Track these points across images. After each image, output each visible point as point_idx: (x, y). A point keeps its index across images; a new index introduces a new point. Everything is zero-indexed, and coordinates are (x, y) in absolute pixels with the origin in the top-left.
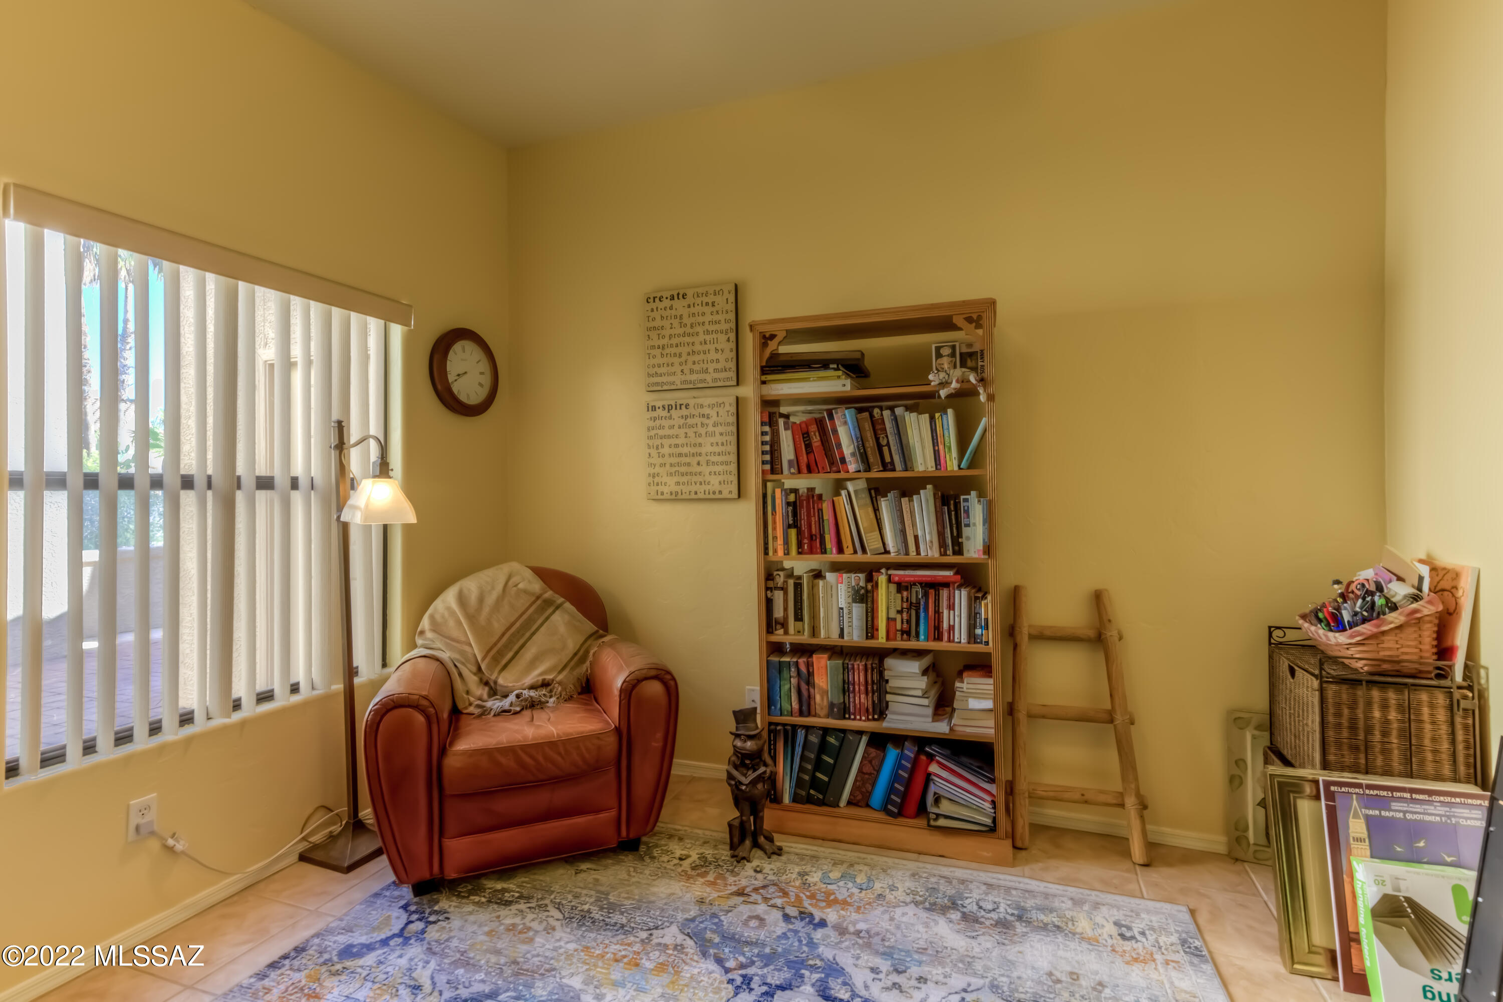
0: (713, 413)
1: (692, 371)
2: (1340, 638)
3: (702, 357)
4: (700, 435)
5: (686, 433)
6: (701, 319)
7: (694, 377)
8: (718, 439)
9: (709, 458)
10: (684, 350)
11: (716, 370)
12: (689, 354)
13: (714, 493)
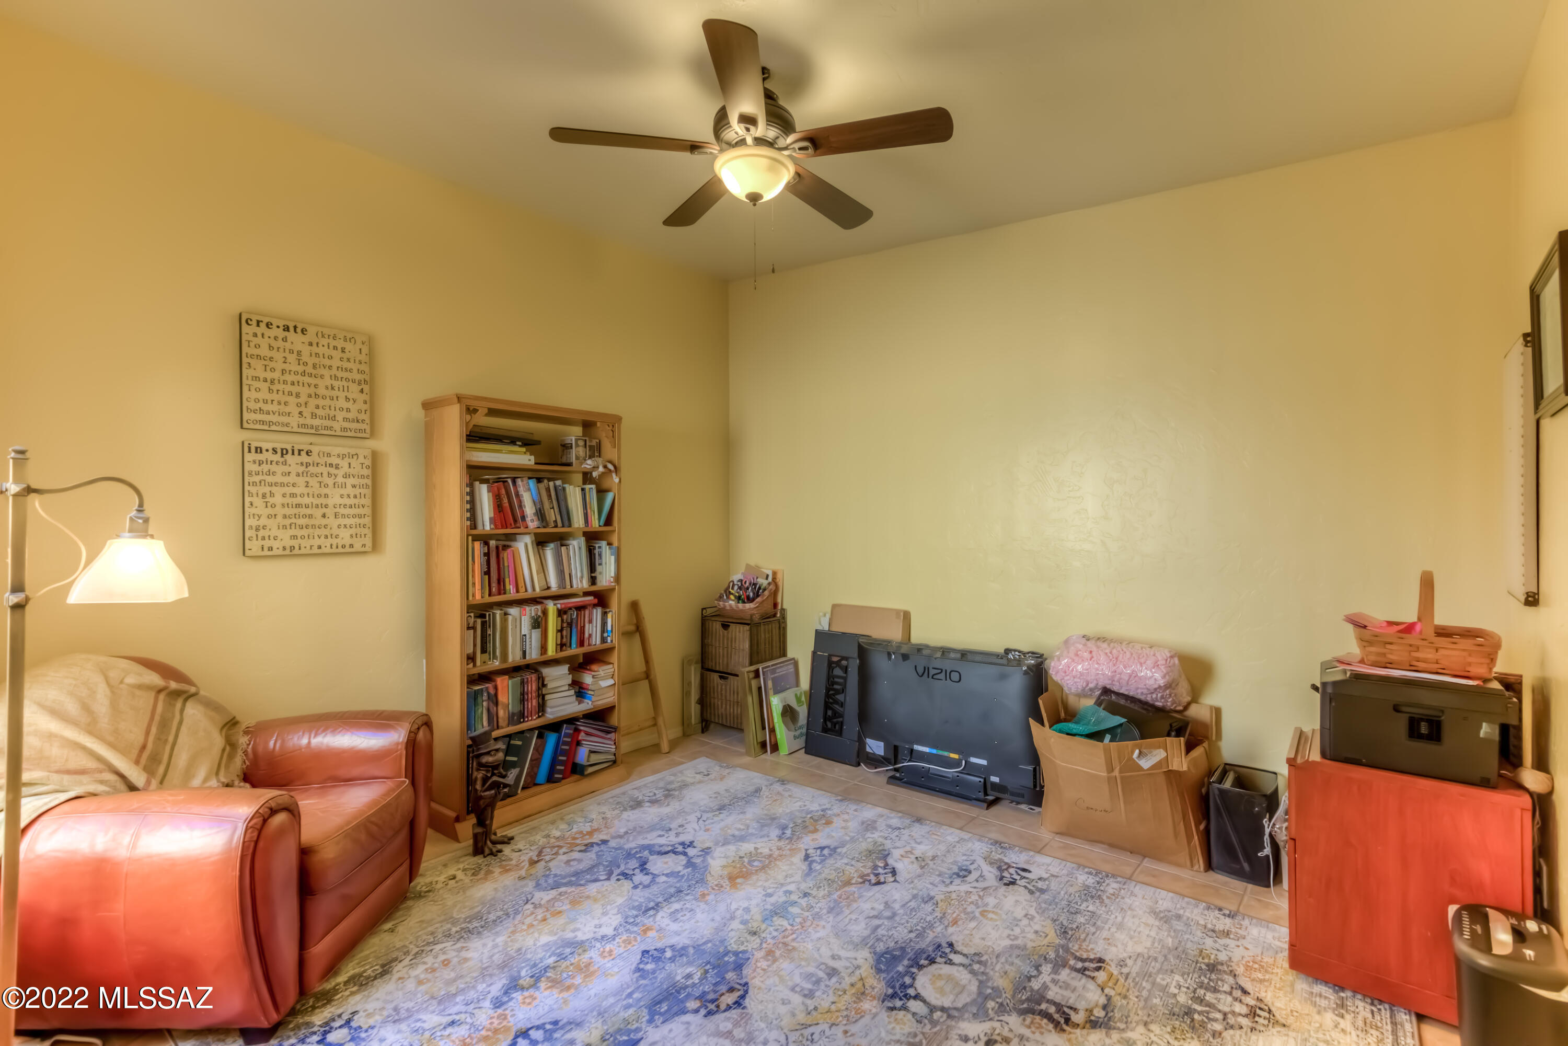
0: (344, 464)
1: (314, 416)
2: (748, 606)
3: (327, 402)
4: (326, 486)
5: (308, 482)
6: (327, 362)
7: (317, 422)
8: (349, 490)
9: (337, 510)
10: (304, 391)
11: (345, 419)
12: (310, 396)
13: (344, 546)
